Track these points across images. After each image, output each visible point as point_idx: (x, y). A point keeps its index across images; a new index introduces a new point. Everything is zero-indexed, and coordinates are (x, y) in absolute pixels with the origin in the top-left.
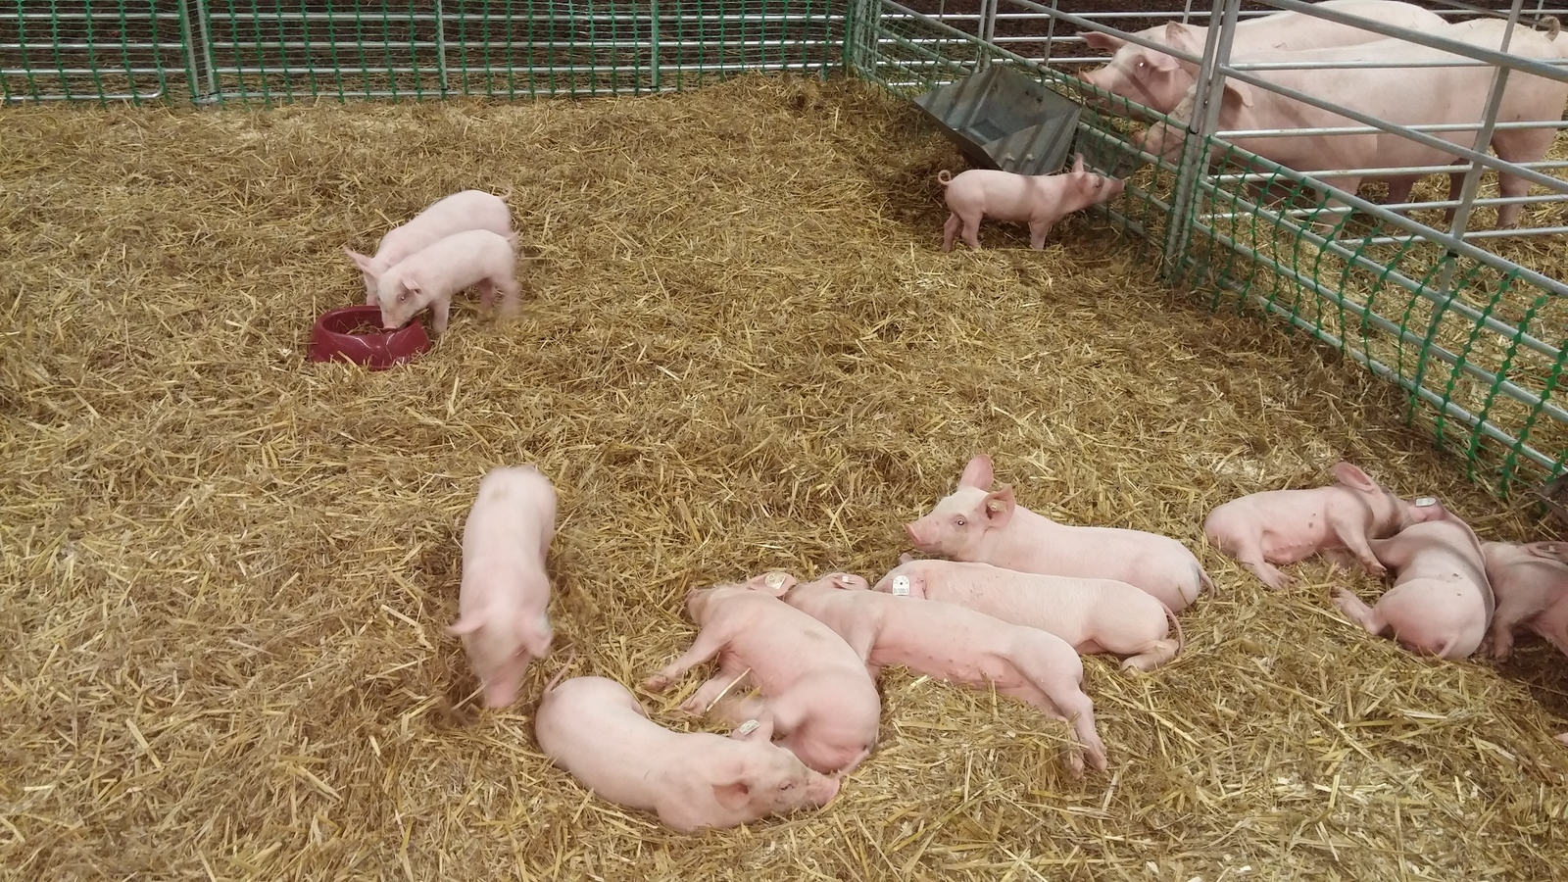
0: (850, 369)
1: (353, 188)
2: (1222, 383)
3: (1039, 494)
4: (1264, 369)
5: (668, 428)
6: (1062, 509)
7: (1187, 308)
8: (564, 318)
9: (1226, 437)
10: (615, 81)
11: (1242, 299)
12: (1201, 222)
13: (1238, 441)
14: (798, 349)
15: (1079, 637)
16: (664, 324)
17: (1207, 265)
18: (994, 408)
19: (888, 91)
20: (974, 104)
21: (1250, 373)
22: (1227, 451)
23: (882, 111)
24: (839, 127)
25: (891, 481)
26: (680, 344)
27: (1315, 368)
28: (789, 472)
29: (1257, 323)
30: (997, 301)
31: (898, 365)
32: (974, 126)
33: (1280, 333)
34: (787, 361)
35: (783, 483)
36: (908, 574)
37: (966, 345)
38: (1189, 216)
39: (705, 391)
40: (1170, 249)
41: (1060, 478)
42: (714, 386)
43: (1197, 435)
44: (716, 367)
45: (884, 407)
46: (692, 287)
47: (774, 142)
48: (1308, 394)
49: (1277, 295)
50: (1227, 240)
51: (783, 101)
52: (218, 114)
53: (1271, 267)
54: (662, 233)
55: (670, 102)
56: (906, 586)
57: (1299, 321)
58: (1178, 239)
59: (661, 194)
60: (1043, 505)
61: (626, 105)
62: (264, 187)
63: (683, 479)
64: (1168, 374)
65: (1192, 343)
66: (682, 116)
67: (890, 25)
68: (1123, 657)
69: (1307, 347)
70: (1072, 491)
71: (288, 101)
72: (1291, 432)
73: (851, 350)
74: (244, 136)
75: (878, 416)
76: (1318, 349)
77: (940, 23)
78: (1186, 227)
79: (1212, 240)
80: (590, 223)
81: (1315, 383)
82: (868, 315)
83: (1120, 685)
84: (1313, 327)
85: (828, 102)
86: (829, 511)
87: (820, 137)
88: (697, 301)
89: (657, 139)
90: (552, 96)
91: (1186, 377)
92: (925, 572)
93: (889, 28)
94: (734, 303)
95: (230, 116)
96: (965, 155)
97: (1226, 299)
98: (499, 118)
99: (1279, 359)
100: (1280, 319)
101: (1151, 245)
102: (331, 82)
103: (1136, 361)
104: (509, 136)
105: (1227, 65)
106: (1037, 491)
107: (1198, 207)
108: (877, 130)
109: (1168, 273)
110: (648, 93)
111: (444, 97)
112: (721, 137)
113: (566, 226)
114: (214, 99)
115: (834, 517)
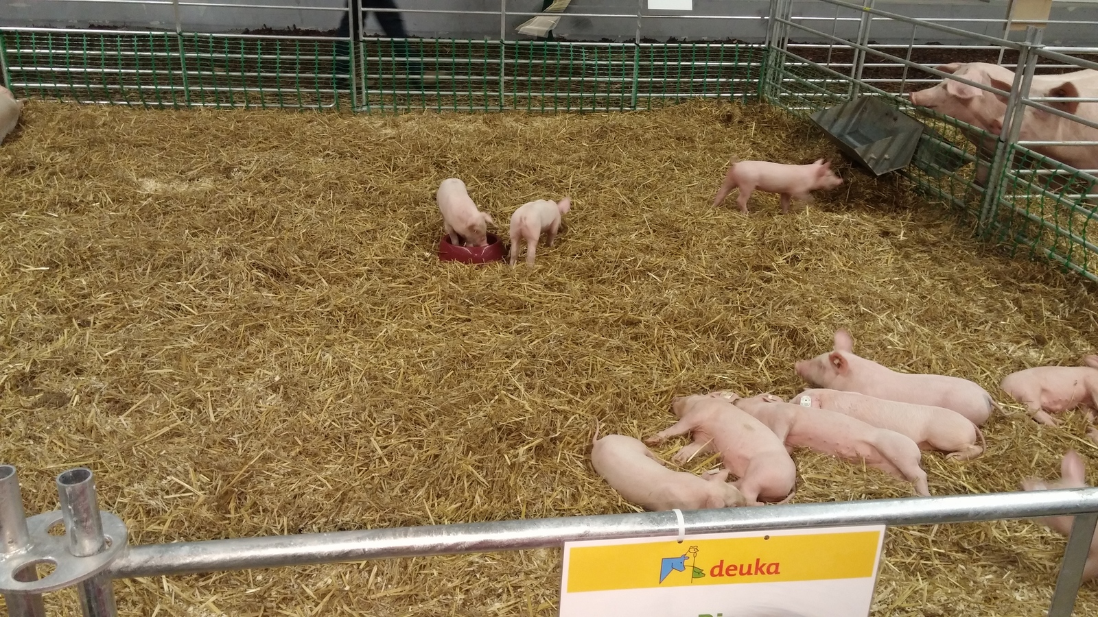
0: (768, 281)
1: (455, 163)
2: (1016, 302)
3: (893, 358)
4: (1046, 295)
5: (656, 308)
6: (908, 368)
7: (994, 255)
8: (588, 243)
9: (1018, 334)
10: (607, 103)
11: (1032, 250)
12: (1006, 199)
13: (1026, 337)
14: (734, 268)
15: (920, 439)
16: (648, 249)
17: (1009, 228)
18: (862, 308)
19: (789, 112)
20: (850, 120)
21: (1036, 296)
22: (1018, 343)
23: (784, 125)
24: (755, 135)
25: (797, 345)
26: (661, 261)
27: (1082, 295)
28: (733, 336)
29: (1042, 266)
30: (862, 245)
31: (798, 280)
32: (849, 134)
33: (1058, 272)
34: (728, 275)
35: (729, 342)
36: (810, 395)
37: (843, 271)
38: (997, 195)
39: (677, 289)
40: (983, 217)
41: (907, 349)
42: (682, 286)
43: (998, 332)
44: (683, 276)
45: (793, 302)
46: (667, 228)
47: (713, 143)
48: (1076, 311)
49: (1056, 248)
50: (1023, 211)
51: (717, 117)
52: (366, 118)
53: (1052, 229)
54: (645, 196)
55: (643, 116)
56: (809, 402)
57: (1072, 265)
58: (989, 210)
59: (642, 172)
60: (895, 365)
61: (616, 117)
62: (402, 161)
63: (669, 336)
64: (979, 295)
65: (997, 276)
66: (652, 125)
67: (793, 70)
68: (946, 452)
69: (1076, 282)
70: (914, 357)
71: (407, 111)
72: (1064, 334)
73: (768, 269)
74: (384, 131)
75: (788, 307)
76: (1084, 283)
77: (828, 69)
78: (995, 202)
79: (1012, 211)
80: (599, 188)
81: (1081, 305)
82: (779, 249)
83: (945, 468)
84: (1081, 268)
85: (747, 119)
86: (758, 360)
87: (742, 141)
88: (669, 236)
89: (637, 139)
90: (568, 112)
91: (991, 297)
92: (821, 395)
93: (791, 71)
94: (694, 238)
95: (373, 120)
96: (842, 153)
97: (1021, 250)
98: (535, 124)
99: (1057, 289)
100: (1058, 263)
101: (970, 215)
102: (429, 100)
103: (958, 286)
104: (544, 135)
105: (1027, 98)
106: (892, 356)
107: (1004, 190)
108: (780, 137)
109: (981, 232)
110: (629, 111)
111: (501, 111)
112: (678, 139)
113: (584, 190)
114: (365, 109)
115: (761, 364)
